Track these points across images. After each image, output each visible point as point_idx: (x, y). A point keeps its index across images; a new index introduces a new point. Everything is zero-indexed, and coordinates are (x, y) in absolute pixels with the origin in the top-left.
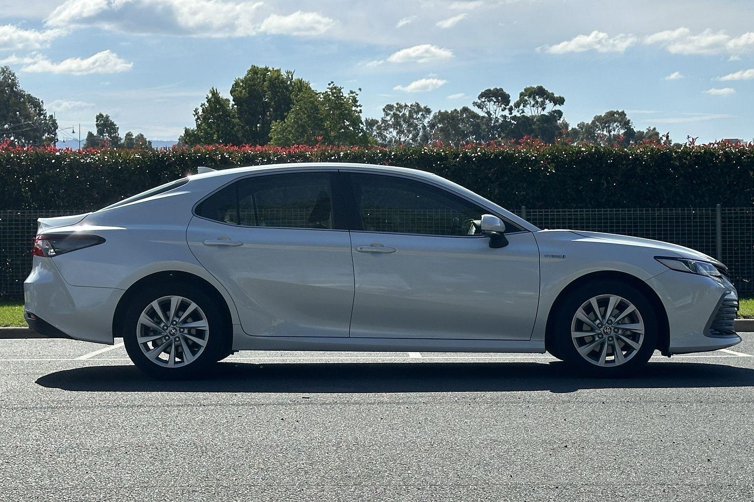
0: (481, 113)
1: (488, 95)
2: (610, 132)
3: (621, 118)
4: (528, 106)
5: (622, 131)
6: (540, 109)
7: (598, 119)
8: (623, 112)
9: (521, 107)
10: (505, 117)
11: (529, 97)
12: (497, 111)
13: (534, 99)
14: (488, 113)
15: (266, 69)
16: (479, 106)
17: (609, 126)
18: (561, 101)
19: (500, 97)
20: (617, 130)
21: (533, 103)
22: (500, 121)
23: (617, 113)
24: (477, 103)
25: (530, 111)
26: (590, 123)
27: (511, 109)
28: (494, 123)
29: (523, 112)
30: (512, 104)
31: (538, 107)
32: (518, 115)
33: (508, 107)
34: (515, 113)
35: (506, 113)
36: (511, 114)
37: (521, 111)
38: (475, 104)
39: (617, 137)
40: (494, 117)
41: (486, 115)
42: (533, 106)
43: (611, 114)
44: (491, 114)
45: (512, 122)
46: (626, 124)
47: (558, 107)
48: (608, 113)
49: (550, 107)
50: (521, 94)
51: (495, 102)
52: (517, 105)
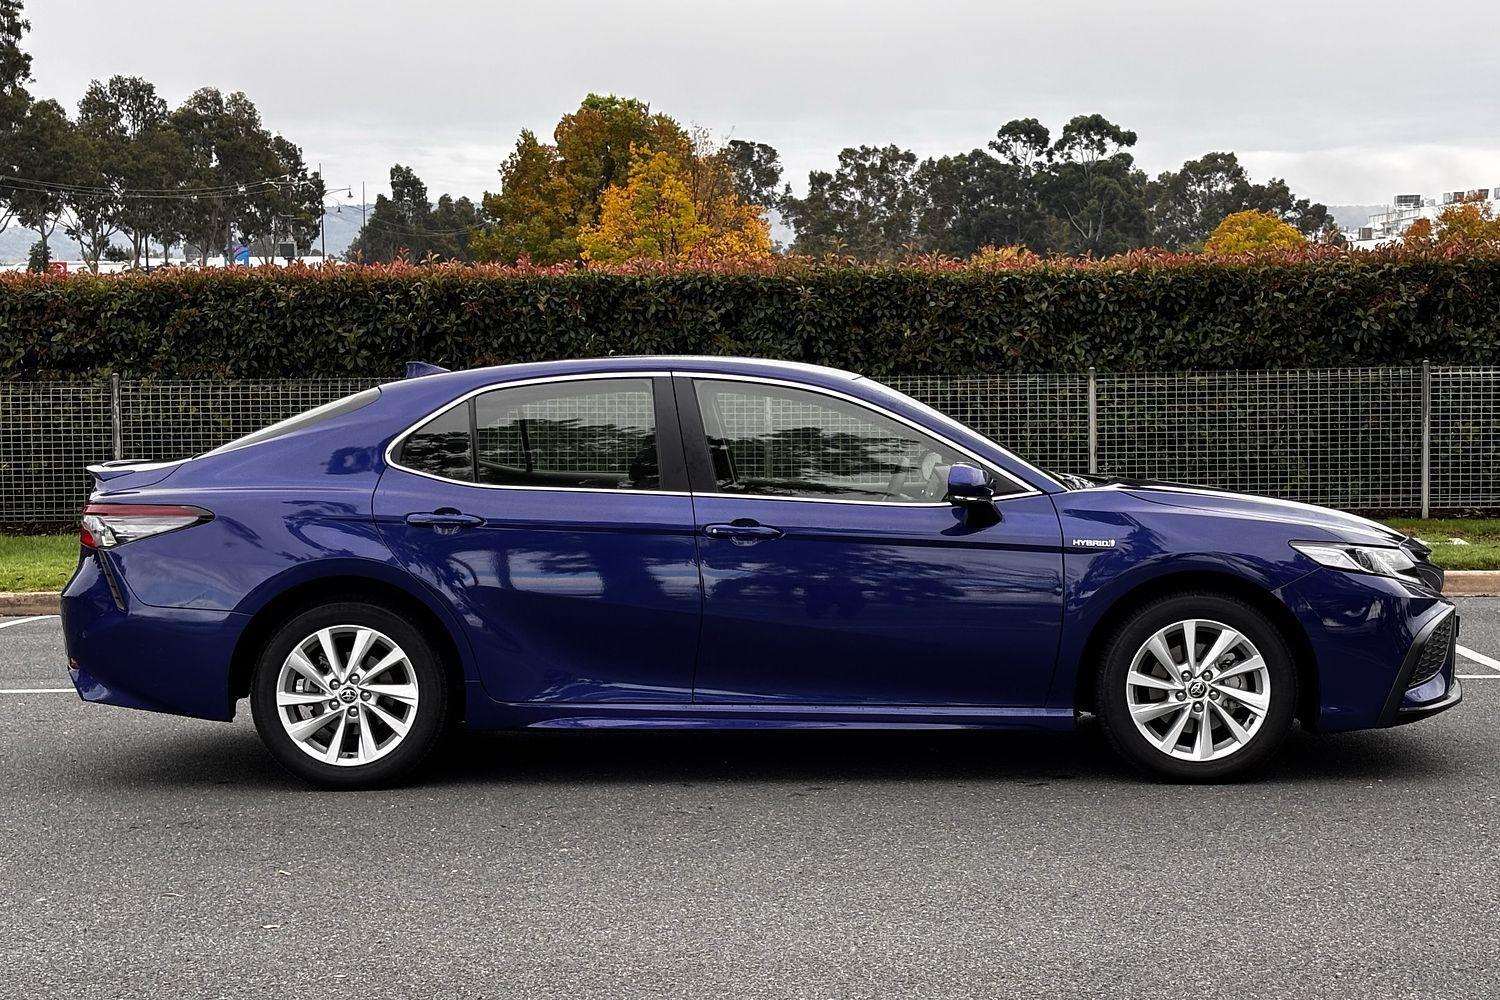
0: (1003, 160)
1: (1012, 130)
2: (1210, 187)
3: (1227, 164)
4: (1077, 147)
5: (1230, 186)
6: (1096, 152)
7: (1191, 166)
8: (1232, 155)
9: (1066, 150)
10: (1040, 165)
11: (1079, 133)
12: (1028, 156)
13: (1088, 136)
14: (1014, 159)
15: (612, 101)
16: (999, 149)
17: (1209, 179)
18: (1130, 139)
19: (1033, 133)
20: (1221, 184)
21: (1085, 142)
22: (1033, 173)
23: (1222, 156)
24: (995, 143)
25: (1081, 155)
26: (1178, 173)
27: (1050, 154)
28: (1023, 176)
29: (1070, 157)
30: (1051, 144)
31: (1092, 150)
32: (1062, 162)
33: (1045, 149)
34: (1057, 158)
35: (1044, 158)
36: (1050, 160)
37: (1066, 157)
38: (992, 145)
39: (1223, 195)
40: (1023, 165)
41: (1011, 163)
42: (1087, 147)
43: (1211, 159)
44: (1019, 161)
45: (1053, 174)
46: (1236, 174)
47: (1125, 149)
48: (1207, 157)
49: (1112, 148)
50: (1067, 129)
51: (1025, 142)
52: (1060, 145)
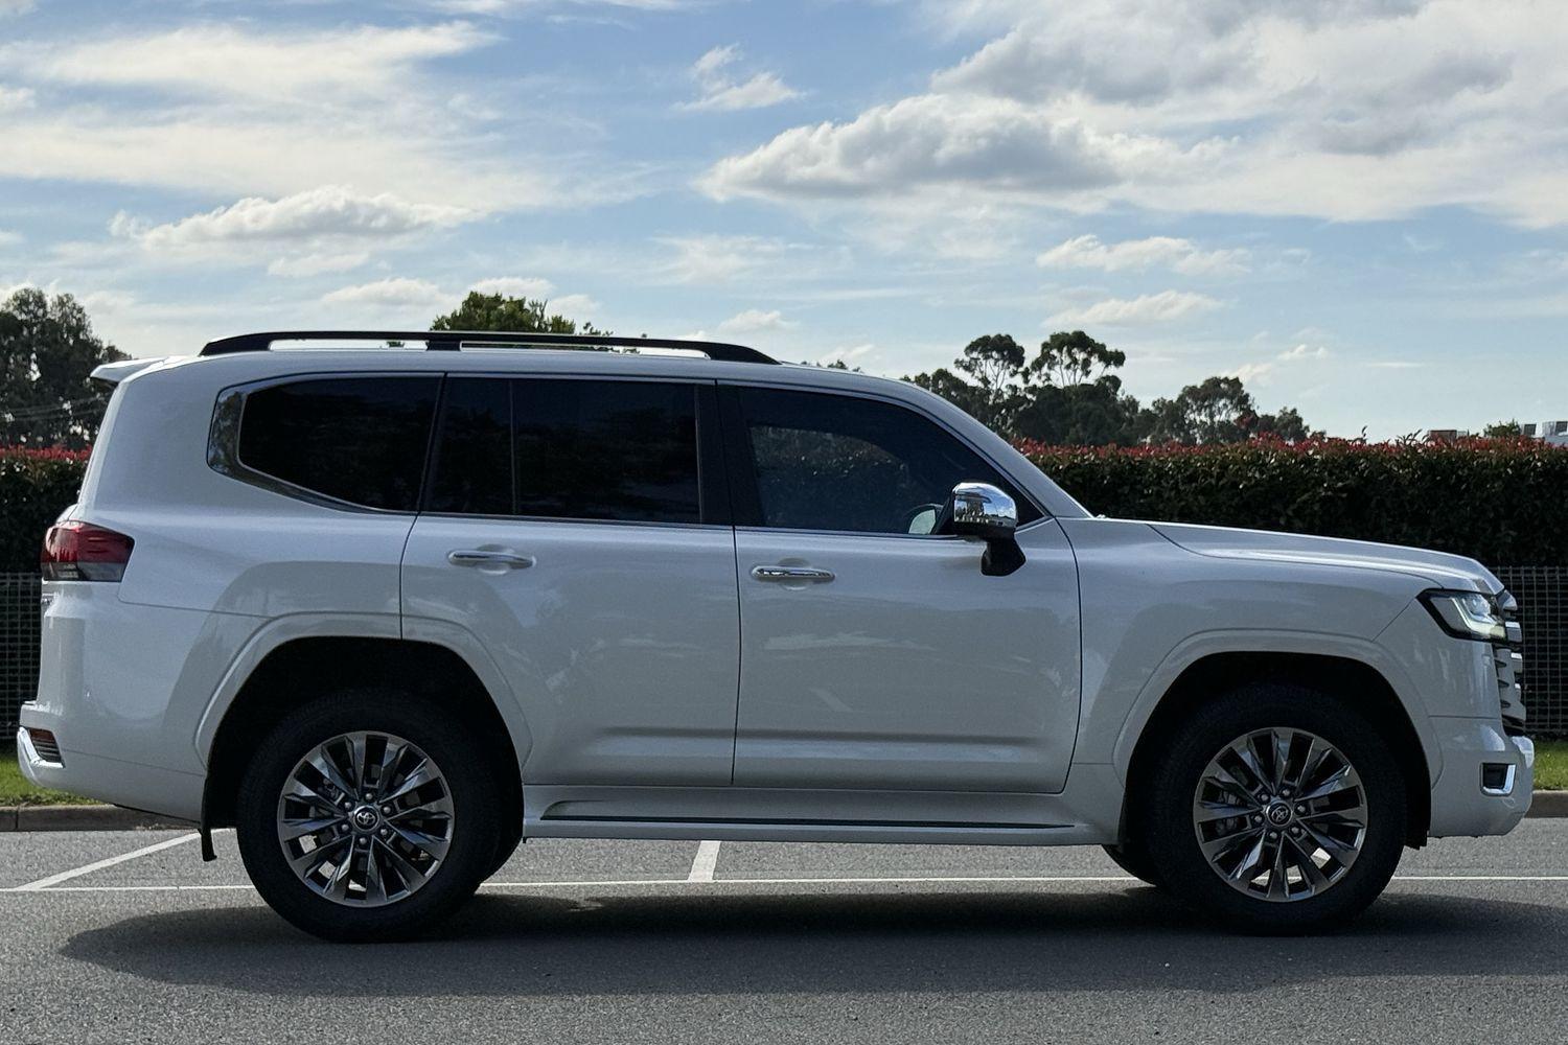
0: (971, 380)
1: (985, 346)
2: (1212, 416)
3: (1233, 391)
4: (1057, 368)
5: (1234, 416)
6: (1079, 372)
7: (1191, 392)
8: (1237, 380)
9: (1045, 369)
10: (1014, 388)
11: (1060, 351)
12: (1001, 378)
13: (1070, 354)
14: (985, 380)
15: (497, 299)
16: (968, 368)
17: (1210, 406)
18: (1118, 359)
19: (1005, 349)
20: (1224, 412)
21: (1067, 361)
22: (1006, 396)
23: (1226, 380)
24: (963, 361)
25: (1062, 377)
26: (1175, 399)
27: (1026, 374)
28: (994, 400)
29: (1049, 379)
30: (1027, 363)
31: (1076, 371)
32: (1040, 384)
33: (1021, 369)
34: (1034, 380)
35: (1018, 381)
36: (1027, 381)
37: (1044, 378)
38: (958, 363)
39: (1224, 425)
40: (994, 388)
41: (981, 385)
42: (1068, 367)
43: (1214, 383)
44: (989, 383)
45: (1029, 396)
46: (1242, 402)
47: (1112, 371)
48: (1208, 381)
49: (1098, 370)
50: (1045, 346)
51: (997, 360)
52: (1037, 365)
